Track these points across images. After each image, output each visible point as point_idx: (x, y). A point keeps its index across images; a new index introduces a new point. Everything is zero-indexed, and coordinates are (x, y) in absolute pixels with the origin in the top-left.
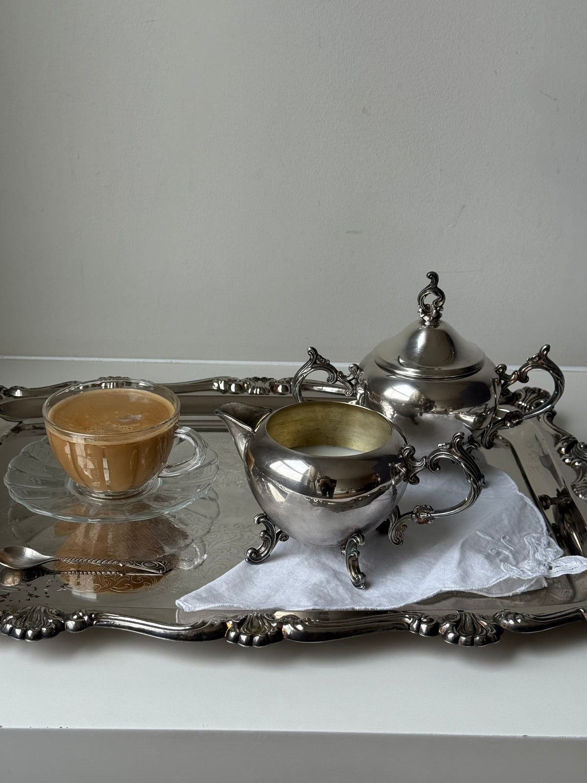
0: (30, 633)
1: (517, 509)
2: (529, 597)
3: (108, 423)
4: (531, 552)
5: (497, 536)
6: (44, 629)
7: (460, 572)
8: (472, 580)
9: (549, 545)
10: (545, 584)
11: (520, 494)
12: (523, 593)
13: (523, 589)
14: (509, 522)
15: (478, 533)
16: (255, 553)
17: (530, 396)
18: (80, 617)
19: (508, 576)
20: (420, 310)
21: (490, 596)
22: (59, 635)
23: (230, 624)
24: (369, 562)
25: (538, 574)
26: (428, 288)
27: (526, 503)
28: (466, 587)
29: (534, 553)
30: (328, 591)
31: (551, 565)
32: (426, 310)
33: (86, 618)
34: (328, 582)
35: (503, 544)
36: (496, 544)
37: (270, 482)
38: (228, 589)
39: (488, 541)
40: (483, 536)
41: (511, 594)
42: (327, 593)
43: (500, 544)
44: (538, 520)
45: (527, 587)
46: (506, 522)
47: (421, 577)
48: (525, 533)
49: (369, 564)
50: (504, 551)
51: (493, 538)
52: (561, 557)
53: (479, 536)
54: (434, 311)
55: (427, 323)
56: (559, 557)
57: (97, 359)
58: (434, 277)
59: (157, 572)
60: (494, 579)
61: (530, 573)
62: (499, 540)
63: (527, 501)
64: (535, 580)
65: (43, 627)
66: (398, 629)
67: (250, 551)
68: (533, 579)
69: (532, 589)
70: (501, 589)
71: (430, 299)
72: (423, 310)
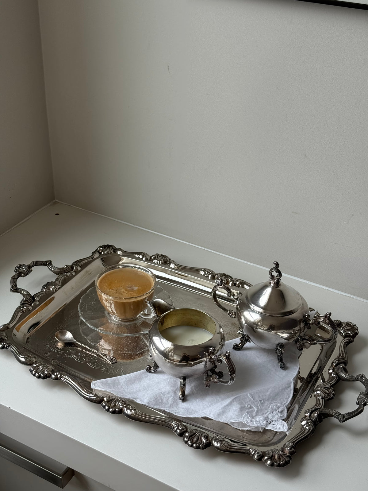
0: (37, 374)
1: (280, 388)
2: (251, 433)
3: (121, 288)
4: (269, 413)
5: (257, 399)
6: (42, 375)
7: (221, 411)
8: (223, 416)
9: (282, 412)
10: (261, 430)
11: (292, 381)
12: (247, 430)
13: (247, 429)
14: (270, 394)
15: (248, 394)
16: (149, 368)
17: (347, 327)
18: (57, 375)
19: (241, 421)
20: (270, 277)
21: (232, 426)
22: (47, 379)
23: (105, 399)
24: (196, 390)
25: (259, 425)
26: (274, 268)
27: (290, 386)
28: (217, 419)
29: (270, 413)
30: (164, 398)
31: (272, 422)
32: (273, 277)
33: (59, 376)
34: (168, 393)
35: (257, 404)
36: (253, 402)
37: (152, 344)
38: (124, 382)
39: (250, 400)
40: (249, 397)
41: (241, 429)
42: (162, 398)
43: (255, 403)
44: (288, 397)
45: (250, 428)
46: (268, 393)
47: (209, 406)
48: (275, 402)
49: (195, 391)
50: (255, 408)
51: (254, 399)
52: (281, 420)
53: (248, 397)
54: (276, 280)
55: (272, 285)
56: (281, 419)
57: (173, 238)
58: (277, 264)
59: (109, 362)
60: (233, 420)
61: (254, 423)
62: (256, 401)
63: (291, 385)
64: (255, 427)
65: (42, 374)
66: (169, 427)
67: (148, 367)
68: (254, 426)
69: (252, 430)
70: (239, 425)
71: (275, 274)
72: (271, 278)
